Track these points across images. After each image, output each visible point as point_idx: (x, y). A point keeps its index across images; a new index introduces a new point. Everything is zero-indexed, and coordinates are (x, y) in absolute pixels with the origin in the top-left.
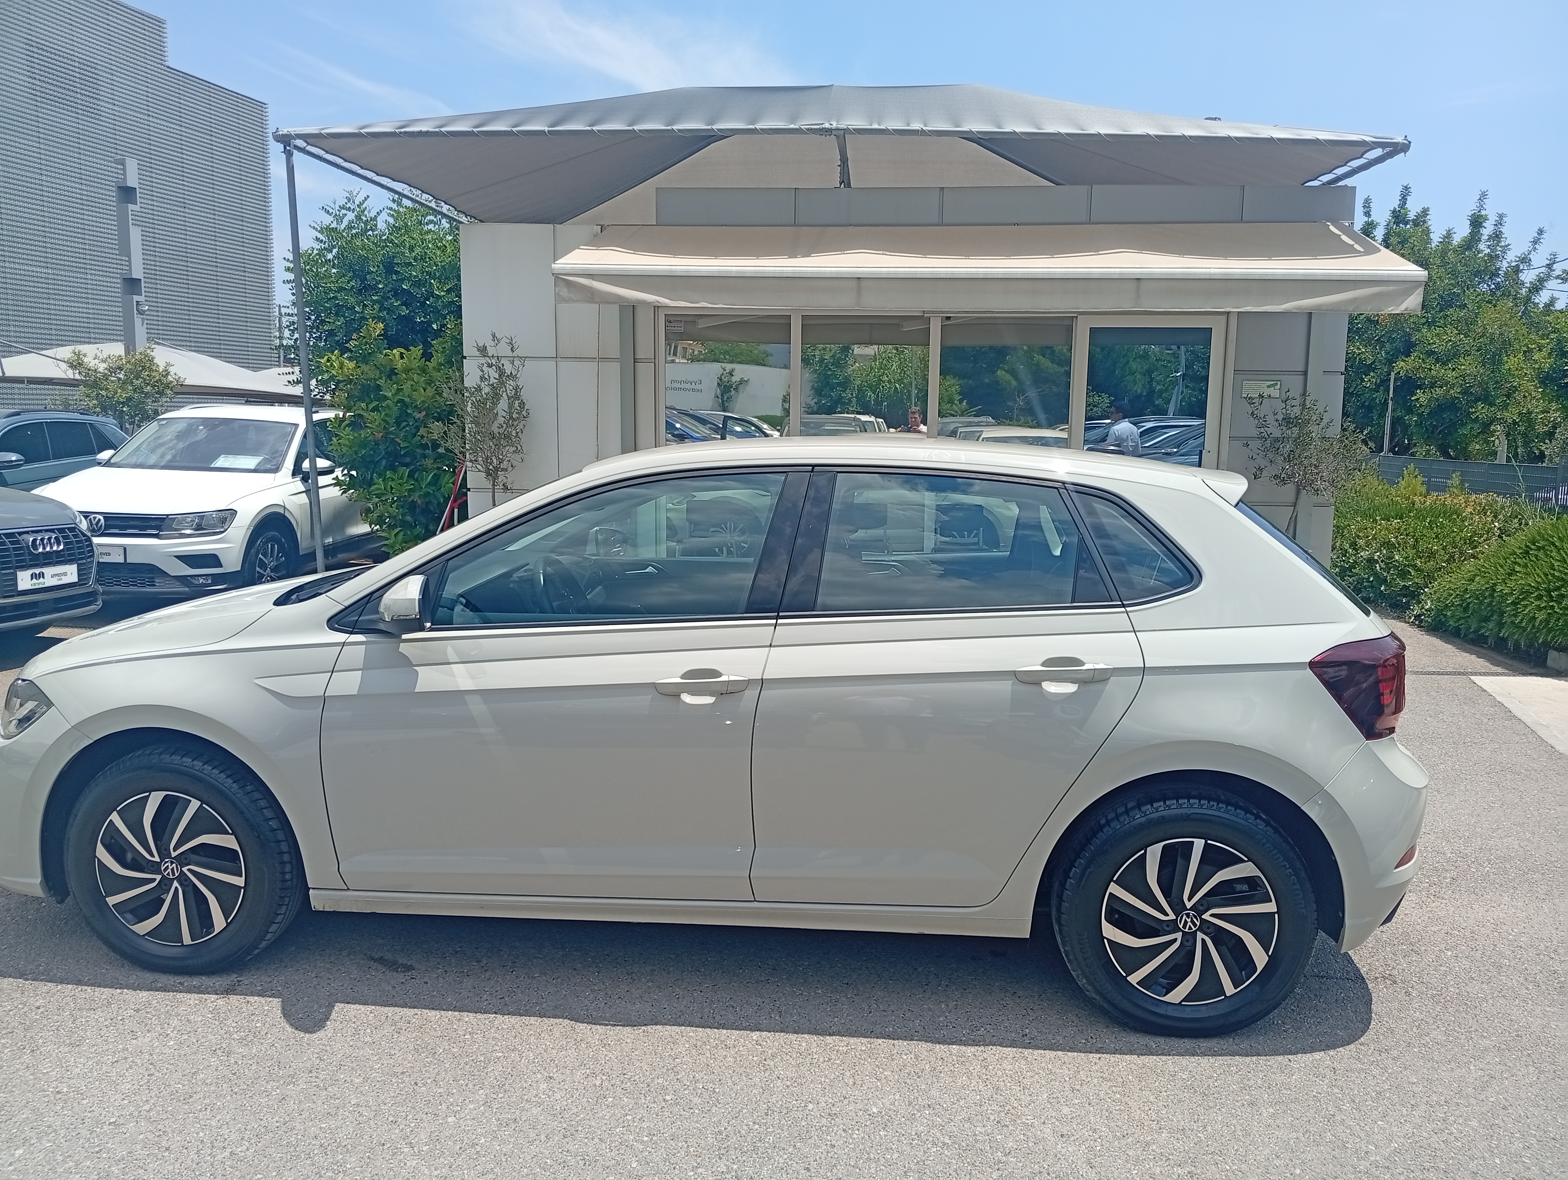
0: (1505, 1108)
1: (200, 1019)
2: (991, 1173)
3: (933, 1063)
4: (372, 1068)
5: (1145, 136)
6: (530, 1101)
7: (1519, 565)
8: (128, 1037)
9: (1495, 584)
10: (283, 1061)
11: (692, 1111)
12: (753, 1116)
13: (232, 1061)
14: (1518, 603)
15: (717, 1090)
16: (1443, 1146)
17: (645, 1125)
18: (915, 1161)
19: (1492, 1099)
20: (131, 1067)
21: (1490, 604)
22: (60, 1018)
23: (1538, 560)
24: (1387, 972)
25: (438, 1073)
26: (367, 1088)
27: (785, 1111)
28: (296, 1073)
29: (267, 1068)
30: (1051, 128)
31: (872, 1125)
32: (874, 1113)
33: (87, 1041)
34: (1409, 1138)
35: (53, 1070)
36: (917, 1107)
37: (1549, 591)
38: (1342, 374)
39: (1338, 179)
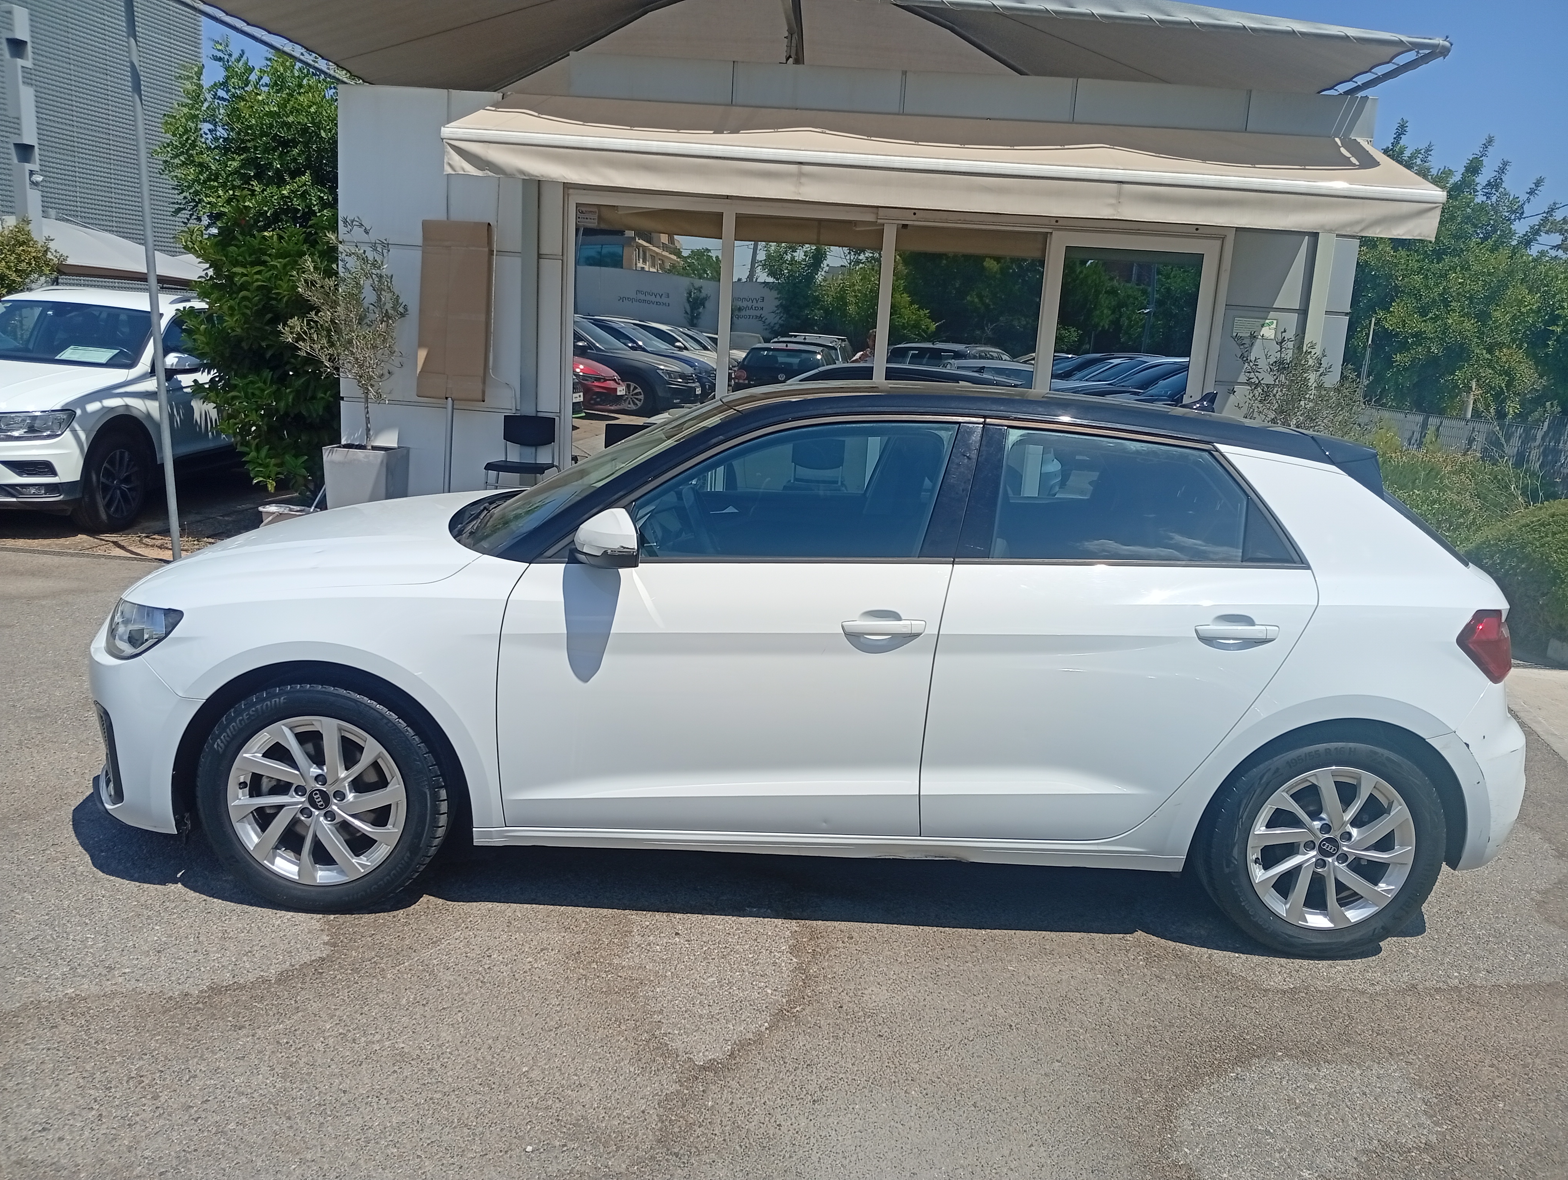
5: (1145, 19)
38: (1347, 314)
39: (1358, 89)
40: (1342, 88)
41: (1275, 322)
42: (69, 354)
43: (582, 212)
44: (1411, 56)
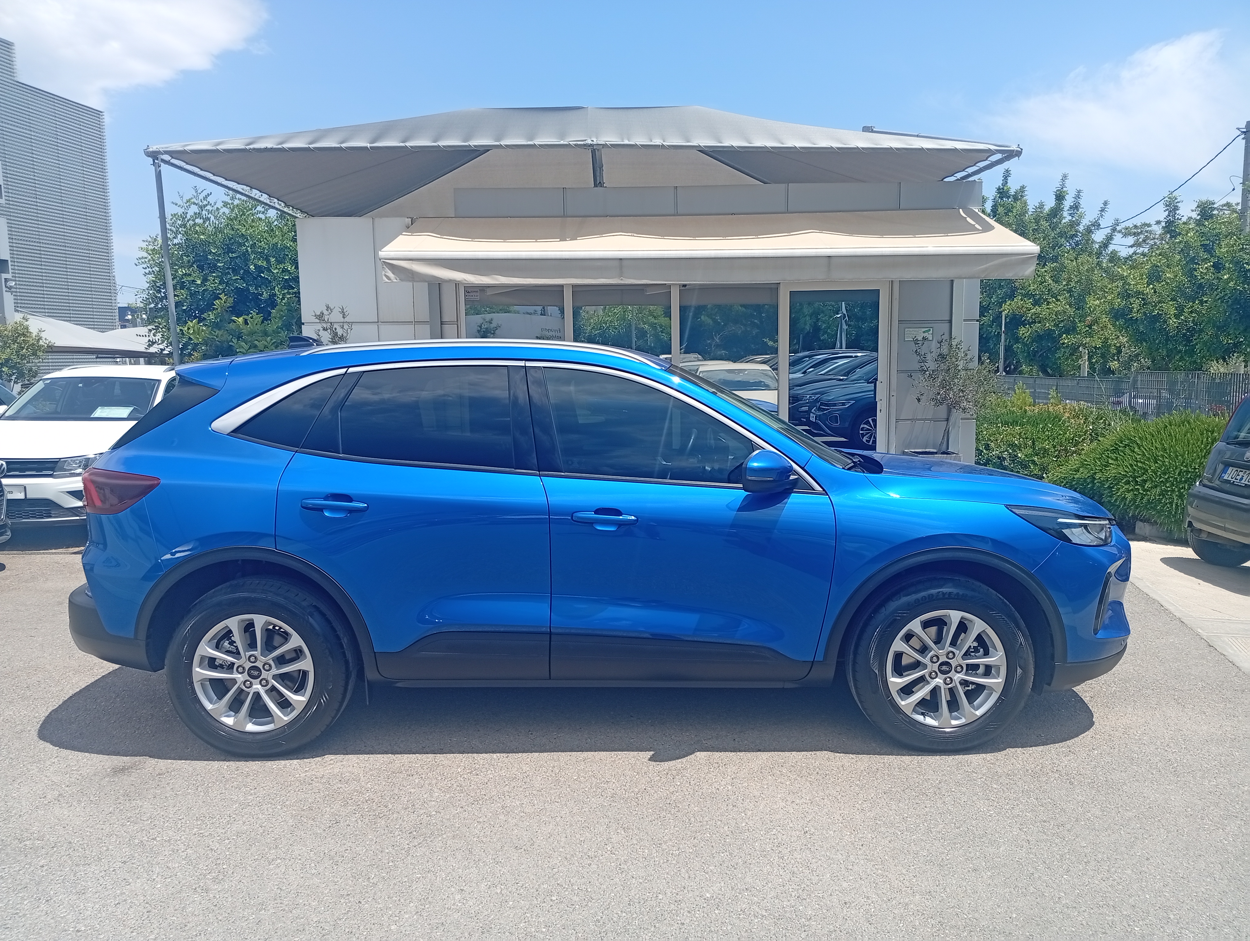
0: (1148, 859)
1: (177, 865)
2: (800, 934)
3: (743, 858)
4: (322, 893)
5: (829, 148)
6: (450, 909)
7: (1112, 459)
8: (123, 884)
9: (1095, 473)
10: (251, 892)
11: (574, 907)
12: (619, 907)
13: (211, 896)
14: (1113, 487)
15: (589, 890)
16: (1110, 889)
17: (540, 920)
18: (744, 930)
19: (1138, 854)
20: (131, 907)
21: (1092, 488)
22: (63, 873)
23: (1125, 455)
24: (1055, 768)
25: (375, 894)
26: (323, 908)
27: (642, 902)
28: (264, 901)
29: (240, 899)
30: (758, 143)
31: (708, 907)
32: (707, 897)
33: (90, 890)
34: (1086, 886)
35: (69, 914)
36: (738, 891)
37: (1135, 478)
38: (977, 321)
39: (969, 176)
40: (959, 175)
41: (931, 329)
42: (99, 412)
43: (469, 292)
44: (998, 156)
